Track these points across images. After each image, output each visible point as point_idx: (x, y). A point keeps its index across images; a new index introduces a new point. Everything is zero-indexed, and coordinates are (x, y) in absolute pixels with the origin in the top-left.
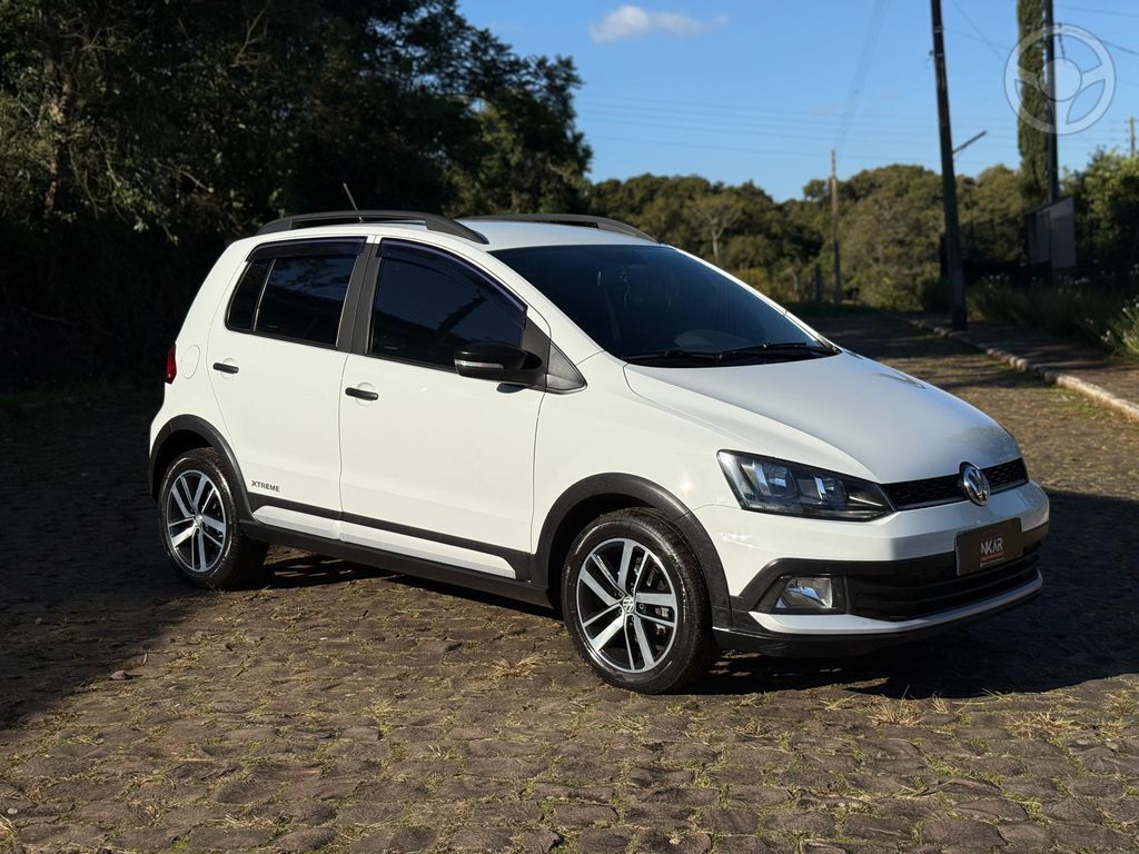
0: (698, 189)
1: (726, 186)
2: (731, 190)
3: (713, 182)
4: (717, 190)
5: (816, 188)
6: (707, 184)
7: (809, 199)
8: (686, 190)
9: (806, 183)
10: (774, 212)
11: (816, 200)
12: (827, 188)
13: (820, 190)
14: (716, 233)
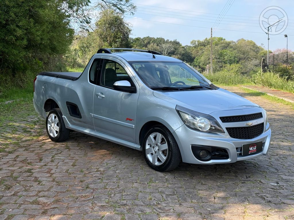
0: (162, 41)
2: (171, 42)
3: (166, 39)
4: (167, 42)
6: (164, 41)
7: (192, 45)
11: (194, 46)
12: (197, 42)
13: (195, 43)
14: (167, 53)
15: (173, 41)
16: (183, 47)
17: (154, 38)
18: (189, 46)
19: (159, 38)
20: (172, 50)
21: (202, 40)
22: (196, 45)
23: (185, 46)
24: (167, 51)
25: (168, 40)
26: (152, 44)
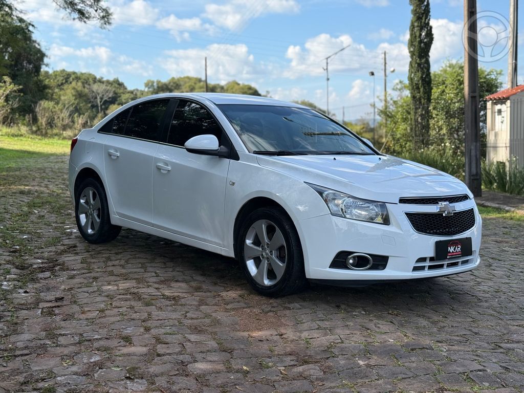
0: (91, 80)
1: (105, 79)
2: (108, 82)
3: (98, 77)
4: (101, 81)
5: (150, 84)
6: (95, 78)
7: (146, 89)
8: (85, 80)
9: (146, 82)
10: (130, 94)
11: (151, 89)
12: (155, 84)
13: (153, 85)
14: (100, 102)
15: (111, 79)
16: (132, 92)
17: (74, 73)
18: (141, 91)
19: (85, 74)
20: (110, 96)
21: (165, 80)
22: (154, 89)
23: (134, 90)
24: (101, 99)
25: (102, 78)
26: (74, 84)
